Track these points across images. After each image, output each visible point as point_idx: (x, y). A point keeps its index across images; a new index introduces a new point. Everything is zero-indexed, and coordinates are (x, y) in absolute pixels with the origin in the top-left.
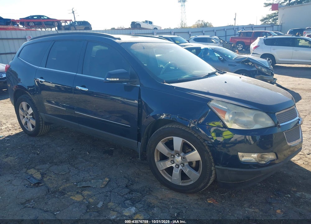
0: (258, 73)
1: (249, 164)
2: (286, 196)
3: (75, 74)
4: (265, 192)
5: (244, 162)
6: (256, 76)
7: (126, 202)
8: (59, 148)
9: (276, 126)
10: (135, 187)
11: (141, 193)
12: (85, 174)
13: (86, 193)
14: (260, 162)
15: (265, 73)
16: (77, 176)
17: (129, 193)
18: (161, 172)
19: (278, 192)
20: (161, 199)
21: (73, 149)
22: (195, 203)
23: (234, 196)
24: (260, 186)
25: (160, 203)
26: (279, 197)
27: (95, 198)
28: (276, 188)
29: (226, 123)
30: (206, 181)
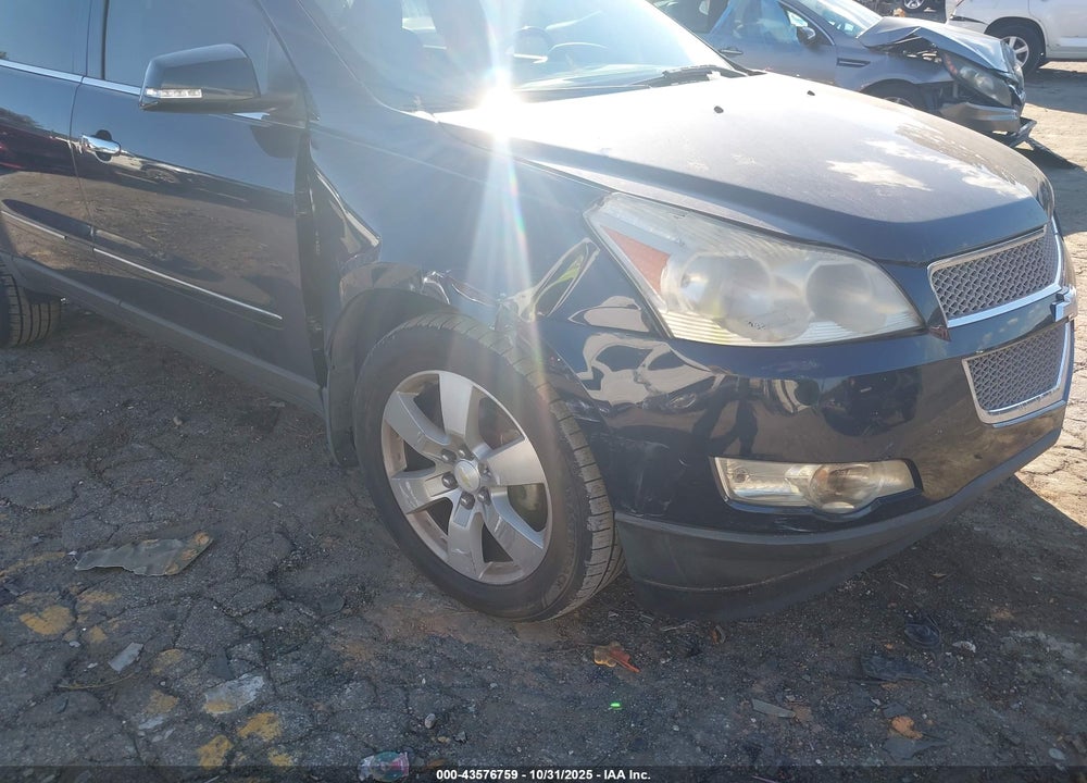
0: (955, 95)
1: (771, 511)
2: (955, 645)
3: (78, 79)
4: (866, 621)
5: (742, 503)
6: (947, 108)
7: (237, 649)
8: (75, 398)
9: (922, 330)
10: (306, 579)
11: (317, 610)
12: (129, 511)
13: (92, 598)
14: (827, 507)
15: (986, 93)
16: (96, 518)
17: (269, 607)
18: (410, 518)
19: (919, 628)
20: (394, 641)
21: (126, 404)
22: (537, 663)
23: (719, 638)
24: (848, 593)
25: (384, 658)
26: (921, 651)
27: (116, 626)
28: (921, 605)
29: (662, 311)
30: (568, 576)
